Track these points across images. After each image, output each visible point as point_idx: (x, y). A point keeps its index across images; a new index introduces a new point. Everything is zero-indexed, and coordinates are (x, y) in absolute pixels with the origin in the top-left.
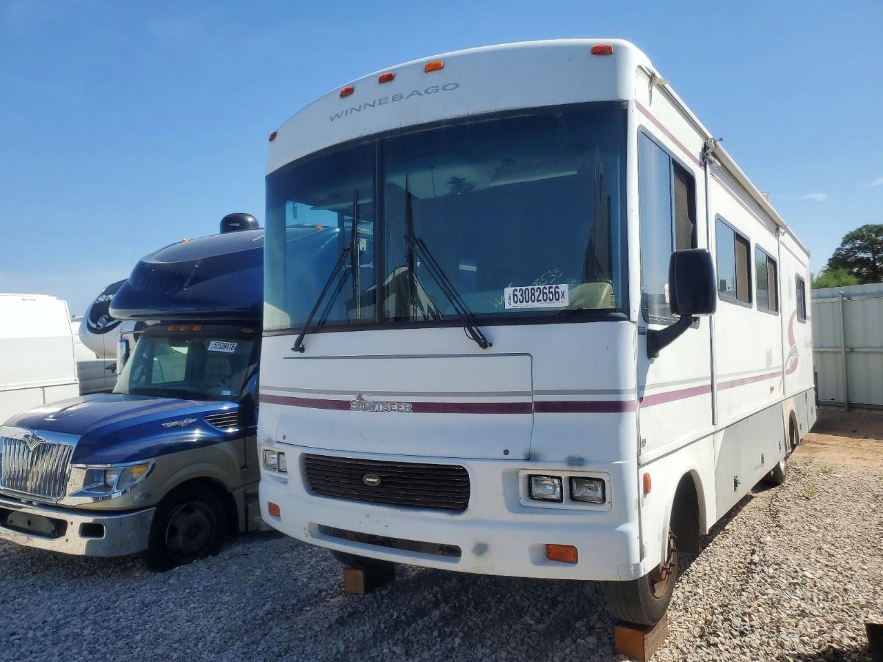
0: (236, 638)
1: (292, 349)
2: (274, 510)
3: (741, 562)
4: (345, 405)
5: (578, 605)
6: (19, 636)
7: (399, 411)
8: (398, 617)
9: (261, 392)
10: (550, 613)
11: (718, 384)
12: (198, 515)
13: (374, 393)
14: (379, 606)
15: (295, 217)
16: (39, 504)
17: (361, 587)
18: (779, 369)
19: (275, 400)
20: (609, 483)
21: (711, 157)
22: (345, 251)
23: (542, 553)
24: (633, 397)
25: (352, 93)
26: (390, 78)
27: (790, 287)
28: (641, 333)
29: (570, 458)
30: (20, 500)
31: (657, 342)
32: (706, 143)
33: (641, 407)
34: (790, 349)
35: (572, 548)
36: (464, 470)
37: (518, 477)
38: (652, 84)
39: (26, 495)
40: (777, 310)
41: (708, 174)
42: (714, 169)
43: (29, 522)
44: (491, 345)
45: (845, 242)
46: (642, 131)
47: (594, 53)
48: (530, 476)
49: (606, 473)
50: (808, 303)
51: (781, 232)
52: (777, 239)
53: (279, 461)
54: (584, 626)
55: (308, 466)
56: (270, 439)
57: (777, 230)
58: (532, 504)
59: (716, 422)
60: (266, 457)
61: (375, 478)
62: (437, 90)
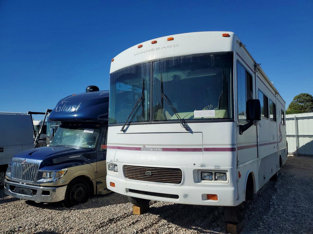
1: (121, 131)
2: (112, 184)
3: (266, 205)
4: (139, 149)
5: (213, 218)
6: (23, 228)
7: (158, 151)
8: (153, 222)
9: (108, 145)
11: (259, 144)
12: (81, 188)
13: (149, 145)
14: (145, 219)
15: (120, 87)
16: (27, 184)
17: (139, 213)
18: (276, 141)
19: (114, 148)
20: (228, 174)
21: (257, 70)
22: (140, 98)
23: (206, 197)
24: (236, 147)
25: (142, 47)
26: (155, 42)
27: (280, 114)
28: (238, 126)
29: (215, 166)
30: (19, 183)
31: (242, 129)
32: (256, 65)
33: (238, 150)
34: (280, 134)
35: (216, 195)
36: (180, 170)
37: (198, 172)
38: (240, 46)
39: (22, 181)
40: (276, 121)
41: (256, 76)
42: (258, 74)
43: (23, 190)
44: (189, 129)
45: (295, 99)
46: (238, 61)
47: (223, 36)
48: (202, 172)
49: (227, 171)
50: (285, 119)
51: (277, 95)
52: (276, 97)
53: (114, 168)
54: (215, 224)
55: (126, 169)
56: (112, 161)
57: (276, 94)
58: (202, 181)
59: (258, 157)
60: (109, 167)
61: (150, 173)
62: (171, 47)
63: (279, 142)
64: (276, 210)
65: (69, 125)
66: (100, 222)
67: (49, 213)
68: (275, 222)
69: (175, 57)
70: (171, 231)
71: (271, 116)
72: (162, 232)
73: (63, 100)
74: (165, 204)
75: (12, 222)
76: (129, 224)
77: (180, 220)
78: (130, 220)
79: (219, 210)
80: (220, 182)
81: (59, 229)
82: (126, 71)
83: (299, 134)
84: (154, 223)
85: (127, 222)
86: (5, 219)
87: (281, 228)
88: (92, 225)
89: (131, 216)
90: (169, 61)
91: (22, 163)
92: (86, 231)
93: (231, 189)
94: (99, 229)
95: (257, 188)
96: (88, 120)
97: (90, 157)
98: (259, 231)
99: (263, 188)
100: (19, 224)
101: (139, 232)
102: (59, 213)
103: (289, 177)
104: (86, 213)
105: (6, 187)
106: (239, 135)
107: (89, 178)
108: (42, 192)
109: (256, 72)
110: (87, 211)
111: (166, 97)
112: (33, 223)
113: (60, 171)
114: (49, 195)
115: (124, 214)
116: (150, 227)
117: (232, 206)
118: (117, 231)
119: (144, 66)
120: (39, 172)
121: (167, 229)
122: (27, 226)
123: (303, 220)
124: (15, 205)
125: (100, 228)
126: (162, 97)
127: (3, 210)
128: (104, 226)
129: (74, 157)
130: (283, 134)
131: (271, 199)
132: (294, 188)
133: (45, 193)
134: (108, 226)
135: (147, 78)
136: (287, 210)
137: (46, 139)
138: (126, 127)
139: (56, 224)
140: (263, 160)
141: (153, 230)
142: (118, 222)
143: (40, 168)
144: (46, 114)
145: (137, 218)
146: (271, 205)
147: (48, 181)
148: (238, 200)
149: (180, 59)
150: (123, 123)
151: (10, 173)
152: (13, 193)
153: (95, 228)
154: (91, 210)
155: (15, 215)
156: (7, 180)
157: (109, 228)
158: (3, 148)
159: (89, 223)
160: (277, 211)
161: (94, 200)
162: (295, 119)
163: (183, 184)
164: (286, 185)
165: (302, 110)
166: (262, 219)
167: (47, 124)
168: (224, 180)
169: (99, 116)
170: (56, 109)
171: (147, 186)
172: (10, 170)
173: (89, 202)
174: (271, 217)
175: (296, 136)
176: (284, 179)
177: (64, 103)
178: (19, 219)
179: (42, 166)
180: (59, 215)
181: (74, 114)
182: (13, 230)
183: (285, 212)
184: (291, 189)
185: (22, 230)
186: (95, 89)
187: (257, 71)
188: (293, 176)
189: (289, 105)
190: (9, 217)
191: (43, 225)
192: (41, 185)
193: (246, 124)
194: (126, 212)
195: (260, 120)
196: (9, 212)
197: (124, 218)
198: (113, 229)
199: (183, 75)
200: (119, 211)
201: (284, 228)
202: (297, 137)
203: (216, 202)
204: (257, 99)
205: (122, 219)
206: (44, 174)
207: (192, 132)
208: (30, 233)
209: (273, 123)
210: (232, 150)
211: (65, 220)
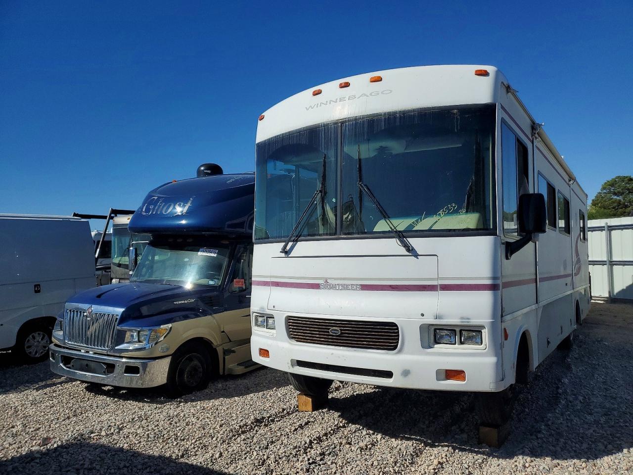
0: (237, 436)
1: (281, 252)
2: (264, 353)
3: (550, 394)
4: (316, 286)
5: (451, 417)
7: (352, 289)
8: (337, 424)
9: (253, 279)
10: (434, 422)
11: (539, 278)
12: (196, 362)
13: (335, 279)
14: (323, 419)
16: (95, 353)
17: (310, 407)
18: (570, 272)
19: (266, 284)
20: (485, 333)
21: (537, 135)
22: (317, 191)
23: (443, 376)
24: (499, 282)
25: (320, 93)
26: (347, 85)
27: (576, 219)
28: (503, 244)
29: (462, 318)
30: (80, 351)
31: (511, 249)
32: (534, 127)
33: (503, 288)
34: (576, 259)
35: (463, 372)
36: (396, 325)
37: (429, 330)
38: (508, 92)
39: (86, 347)
40: (569, 233)
41: (535, 146)
42: (538, 143)
43: (87, 365)
44: (412, 250)
45: (604, 188)
46: (503, 121)
47: (476, 75)
48: (435, 330)
49: (483, 327)
50: (586, 229)
51: (572, 182)
52: (570, 187)
53: (267, 322)
54: (457, 429)
55: (291, 324)
56: (262, 308)
57: (570, 181)
58: (436, 346)
59: (537, 303)
60: (257, 320)
61: (337, 331)
62: (378, 94)
63: (576, 275)
64: (571, 403)
65: (178, 241)
66: (238, 425)
67: (140, 408)
68: (569, 425)
69: (385, 114)
70: (375, 440)
71: (561, 223)
72: (357, 441)
73: (155, 191)
74: (357, 393)
75: (72, 423)
76: (293, 429)
77: (389, 420)
78: (295, 421)
79: (461, 403)
80: (469, 348)
81: (163, 436)
82: (289, 140)
83: (614, 259)
84: (340, 427)
85: (289, 424)
86: (58, 419)
87: (581, 435)
88: (224, 430)
89: (294, 414)
90: (373, 121)
91: (85, 314)
92: (214, 439)
93: (491, 360)
94: (238, 437)
95: (536, 360)
96: (208, 231)
97: (211, 303)
98: (540, 441)
99: (544, 363)
100: (86, 427)
101: (315, 442)
102: (157, 409)
103: (594, 343)
104: (208, 408)
105: (54, 359)
106: (505, 261)
107: (211, 342)
108: (124, 368)
109: (534, 139)
110: (211, 404)
111: (368, 189)
112: (113, 424)
113: (157, 328)
114: (138, 375)
115: (281, 410)
116: (333, 433)
117: (493, 391)
118: (272, 440)
119: (324, 130)
120: (119, 330)
121: (367, 436)
122: (103, 429)
123: (622, 421)
124: (70, 393)
125: (239, 435)
126: (360, 189)
127: (51, 402)
128: (247, 431)
129: (183, 302)
130: (582, 259)
131: (560, 383)
132: (604, 363)
133: (131, 370)
134: (255, 432)
135: (331, 154)
136: (591, 404)
137: (110, 268)
138: (290, 244)
139: (156, 428)
140: (545, 307)
141: (340, 438)
142: (271, 424)
143: (119, 324)
144: (108, 219)
145: (307, 417)
146: (560, 394)
147: (135, 347)
148: (503, 380)
149: (395, 118)
150: (284, 237)
151: (61, 333)
152: (68, 369)
153: (231, 434)
154: (217, 402)
155: (75, 411)
156: (56, 345)
157: (257, 435)
158: (39, 285)
159: (218, 427)
160: (572, 406)
161: (220, 385)
162: (606, 229)
163: (400, 351)
164: (589, 358)
165: (620, 210)
166: (545, 419)
167: (112, 239)
168: (477, 343)
169: (227, 223)
170: (144, 210)
171: (332, 354)
172: (60, 327)
173: (212, 388)
174: (561, 415)
175: (607, 263)
176: (584, 346)
177: (159, 198)
178: (85, 419)
179: (124, 319)
180: (159, 411)
181: (182, 220)
182: (79, 438)
183: (587, 406)
184: (598, 365)
185: (95, 437)
186: (215, 170)
187: (536, 138)
188: (602, 340)
189: (593, 200)
190: (64, 414)
191: (133, 429)
192: (123, 355)
193: (518, 239)
194: (285, 407)
195: (544, 231)
196: (63, 407)
197: (282, 417)
198: (265, 436)
199: (396, 147)
200: (270, 404)
201: (586, 435)
202: (610, 264)
203: (462, 384)
204: (535, 193)
205: (278, 419)
206: (128, 334)
207: (416, 255)
208: (111, 442)
209: (564, 237)
210: (493, 287)
211: (172, 421)
